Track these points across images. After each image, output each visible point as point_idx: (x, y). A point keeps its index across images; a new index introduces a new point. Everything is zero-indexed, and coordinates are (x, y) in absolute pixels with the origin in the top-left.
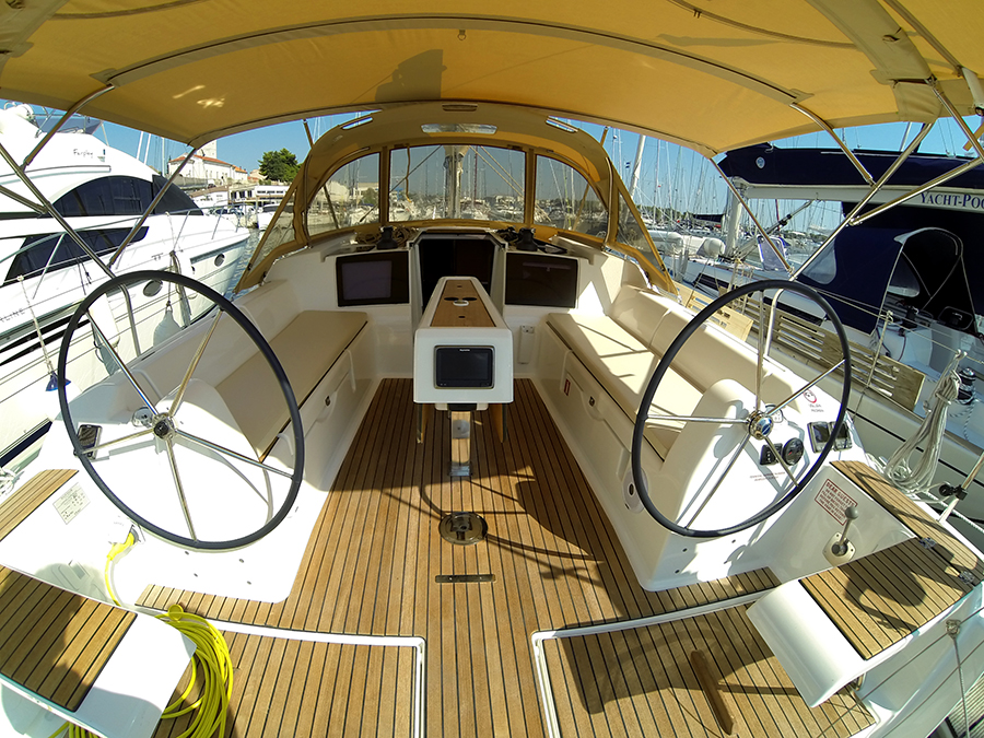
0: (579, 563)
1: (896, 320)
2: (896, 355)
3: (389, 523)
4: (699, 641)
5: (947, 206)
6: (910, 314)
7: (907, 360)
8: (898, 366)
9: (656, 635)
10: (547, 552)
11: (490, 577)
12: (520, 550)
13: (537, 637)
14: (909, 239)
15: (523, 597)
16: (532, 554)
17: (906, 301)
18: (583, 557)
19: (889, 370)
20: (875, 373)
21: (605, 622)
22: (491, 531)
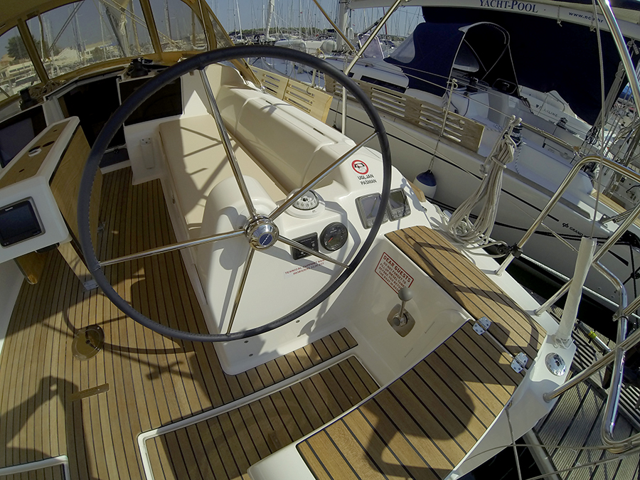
0: (172, 358)
1: (460, 86)
2: (462, 112)
3: (40, 353)
4: (275, 420)
5: (499, 8)
6: (472, 82)
7: (471, 115)
8: (464, 120)
9: (236, 420)
10: (147, 352)
11: (105, 387)
12: (127, 353)
13: (141, 438)
14: (469, 29)
15: (129, 402)
16: (135, 355)
17: (470, 74)
18: (175, 351)
19: (457, 122)
20: (446, 125)
21: (192, 415)
22: (107, 341)
